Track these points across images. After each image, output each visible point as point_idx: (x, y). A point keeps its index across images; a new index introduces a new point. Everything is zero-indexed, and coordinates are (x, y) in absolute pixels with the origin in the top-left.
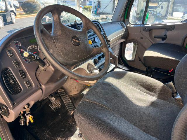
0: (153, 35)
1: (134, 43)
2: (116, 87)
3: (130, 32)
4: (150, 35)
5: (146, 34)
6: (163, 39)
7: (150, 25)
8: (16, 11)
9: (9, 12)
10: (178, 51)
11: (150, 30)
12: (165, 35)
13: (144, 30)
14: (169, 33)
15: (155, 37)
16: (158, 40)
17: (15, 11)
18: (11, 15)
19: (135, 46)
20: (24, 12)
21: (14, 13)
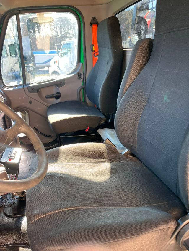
0: (44, 95)
1: (21, 112)
2: (61, 174)
3: (11, 98)
4: (40, 95)
5: (35, 95)
6: (57, 97)
7: (35, 84)
10: (80, 107)
11: (38, 89)
12: (58, 93)
13: (30, 92)
14: (61, 90)
15: (47, 97)
16: (51, 100)
19: (24, 115)
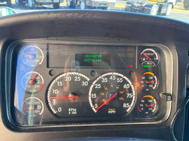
8: (176, 4)
9: (168, 3)
17: (174, 4)
18: (168, 6)
20: (183, 7)
21: (172, 5)
